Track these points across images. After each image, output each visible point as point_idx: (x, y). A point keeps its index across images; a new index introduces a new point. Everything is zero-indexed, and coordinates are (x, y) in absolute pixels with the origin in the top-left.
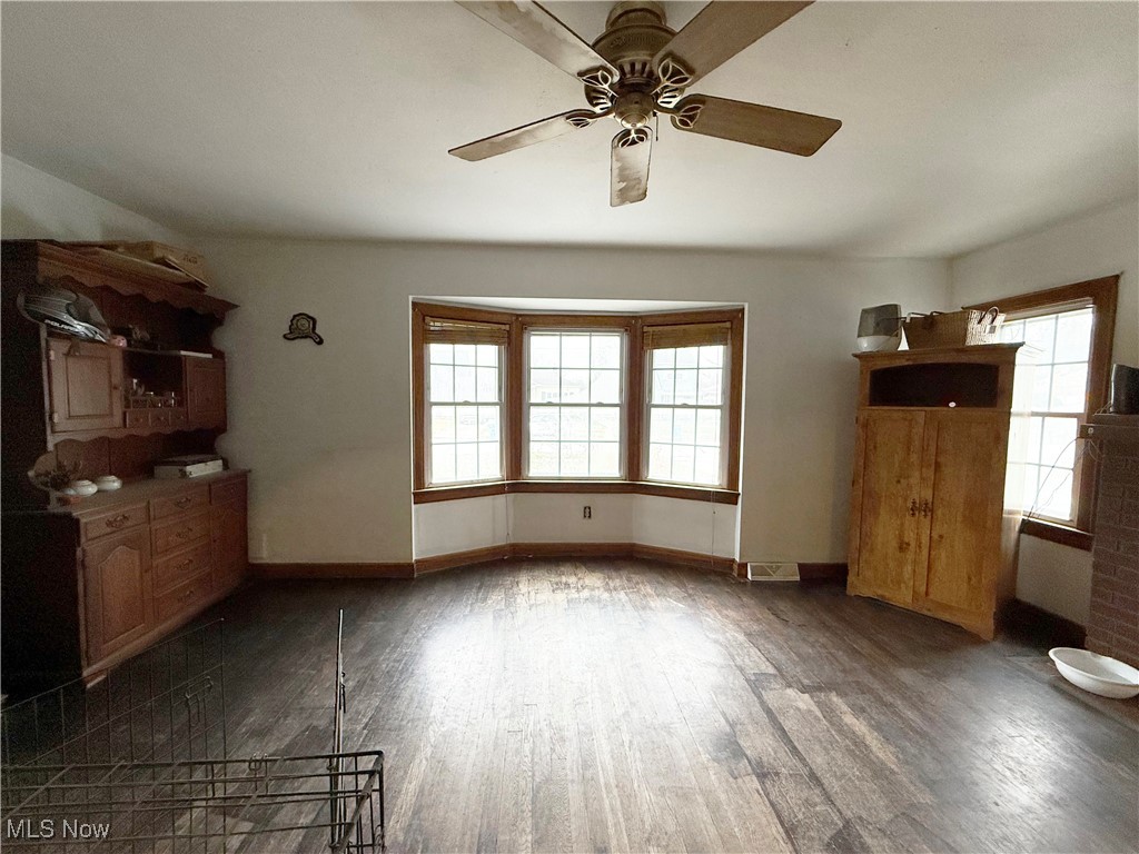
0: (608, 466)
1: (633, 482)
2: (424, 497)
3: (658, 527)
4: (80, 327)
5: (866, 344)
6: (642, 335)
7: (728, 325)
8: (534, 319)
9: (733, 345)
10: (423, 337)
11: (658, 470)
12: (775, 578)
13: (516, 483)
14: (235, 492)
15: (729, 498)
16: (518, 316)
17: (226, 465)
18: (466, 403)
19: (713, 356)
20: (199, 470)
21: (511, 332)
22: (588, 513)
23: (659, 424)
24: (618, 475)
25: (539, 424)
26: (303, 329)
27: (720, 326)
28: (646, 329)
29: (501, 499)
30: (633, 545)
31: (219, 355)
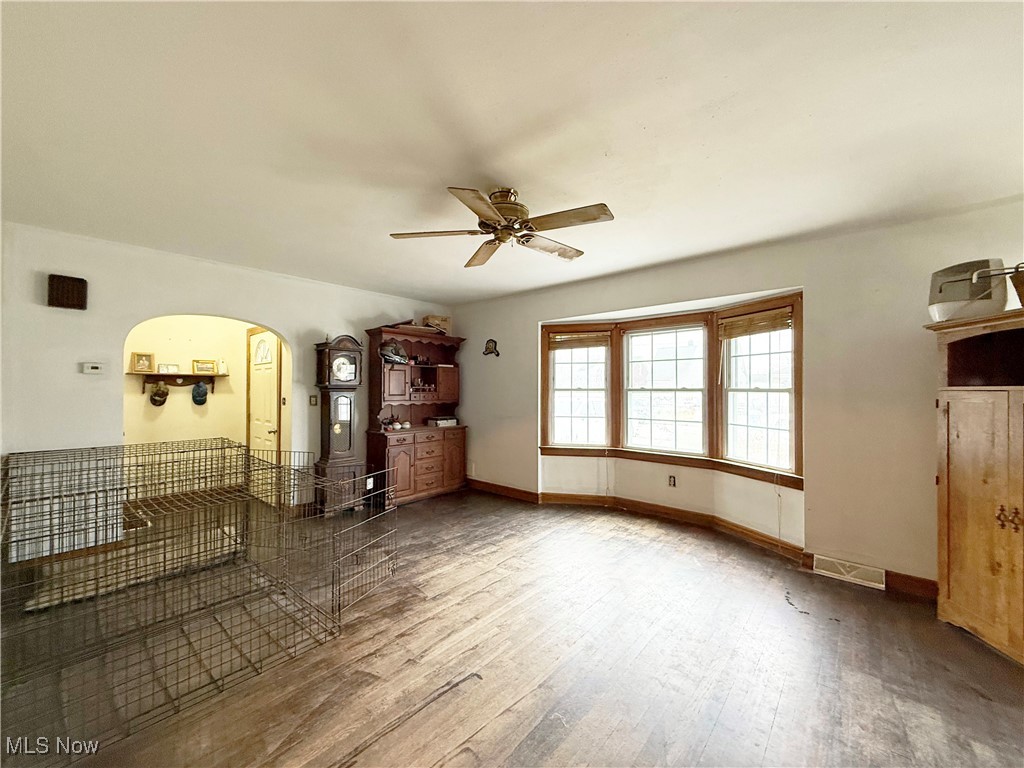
0: (693, 443)
1: (713, 462)
2: (547, 451)
3: (737, 503)
4: (397, 359)
5: (937, 314)
6: (719, 326)
7: (789, 309)
8: (628, 325)
9: (795, 328)
10: (549, 345)
11: (736, 451)
12: (848, 578)
13: (616, 451)
14: (460, 438)
15: (796, 483)
16: (617, 324)
17: (458, 423)
18: (579, 389)
19: (784, 338)
20: (443, 424)
21: (613, 335)
22: (673, 482)
23: (736, 406)
24: (701, 452)
25: (635, 405)
26: (492, 348)
27: (784, 310)
28: (720, 322)
29: (603, 461)
30: (713, 517)
31: (457, 365)
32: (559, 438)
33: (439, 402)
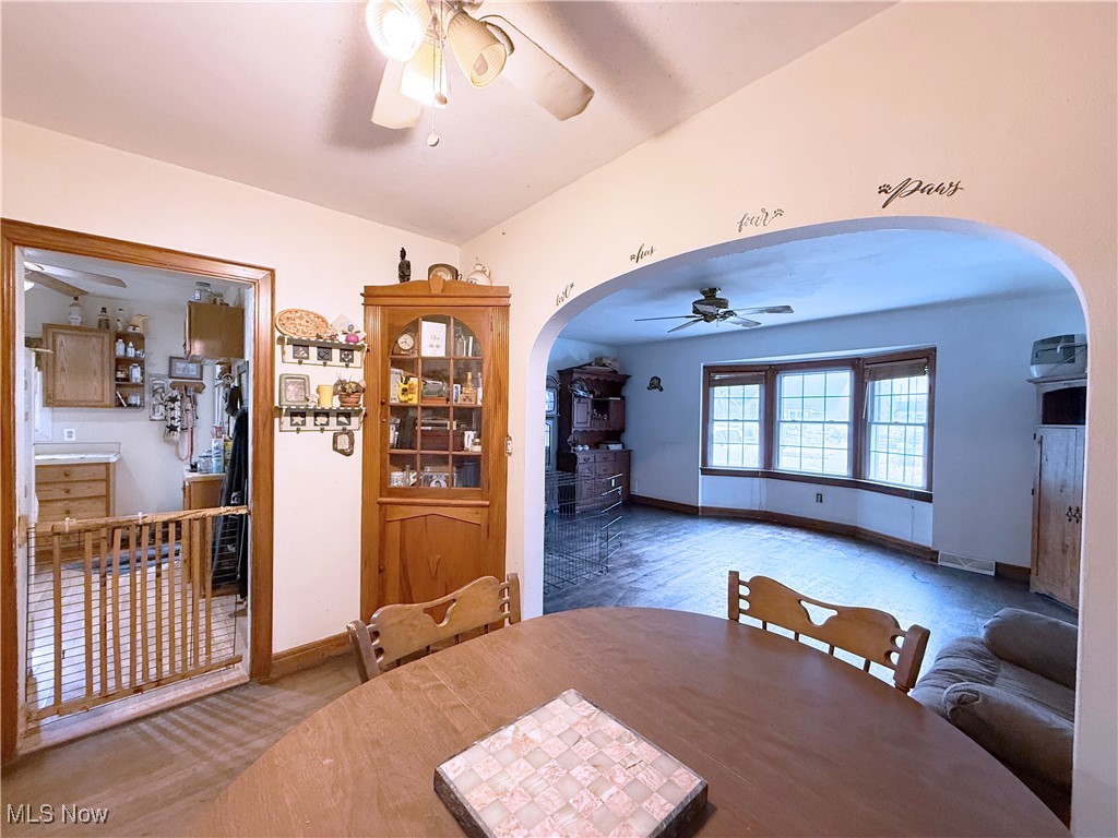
0: (840, 467)
1: (857, 481)
2: (707, 471)
3: (875, 515)
4: (581, 393)
5: (1035, 372)
6: (865, 371)
7: (925, 360)
8: (782, 367)
9: (930, 376)
10: (710, 383)
11: (877, 472)
12: (966, 568)
13: (769, 473)
14: (625, 461)
15: (926, 497)
16: (771, 365)
17: (623, 447)
18: (736, 420)
19: (921, 383)
20: (613, 447)
21: (768, 376)
22: (820, 498)
23: (878, 436)
24: (846, 474)
25: (786, 434)
26: (655, 384)
27: (920, 361)
28: (866, 367)
29: (757, 481)
30: (856, 527)
31: (623, 398)
32: (717, 461)
33: (610, 429)
